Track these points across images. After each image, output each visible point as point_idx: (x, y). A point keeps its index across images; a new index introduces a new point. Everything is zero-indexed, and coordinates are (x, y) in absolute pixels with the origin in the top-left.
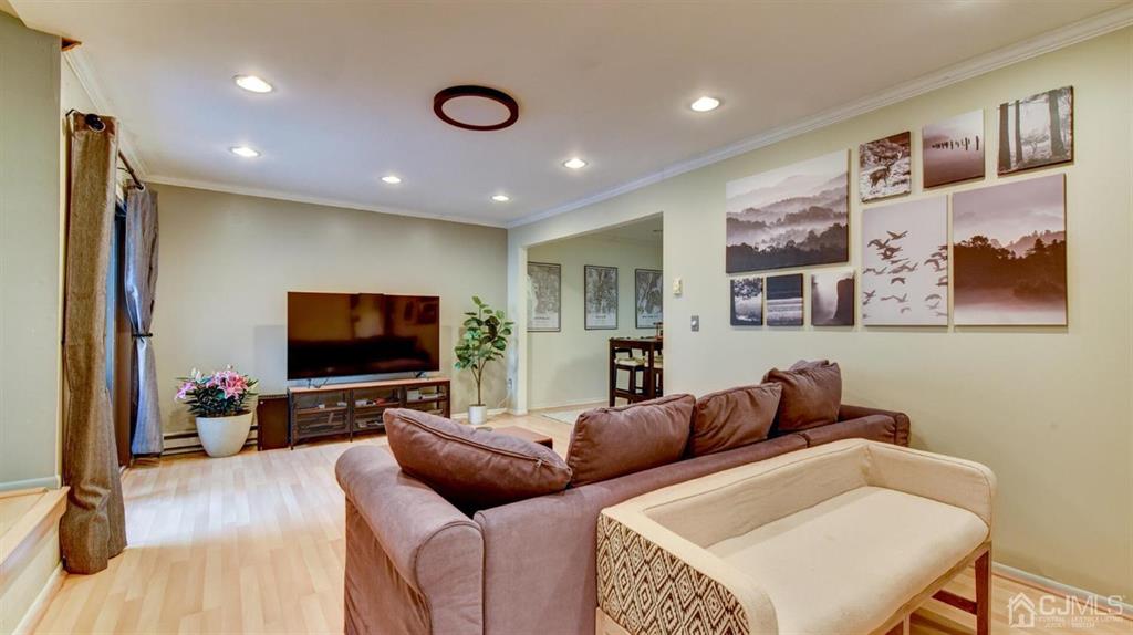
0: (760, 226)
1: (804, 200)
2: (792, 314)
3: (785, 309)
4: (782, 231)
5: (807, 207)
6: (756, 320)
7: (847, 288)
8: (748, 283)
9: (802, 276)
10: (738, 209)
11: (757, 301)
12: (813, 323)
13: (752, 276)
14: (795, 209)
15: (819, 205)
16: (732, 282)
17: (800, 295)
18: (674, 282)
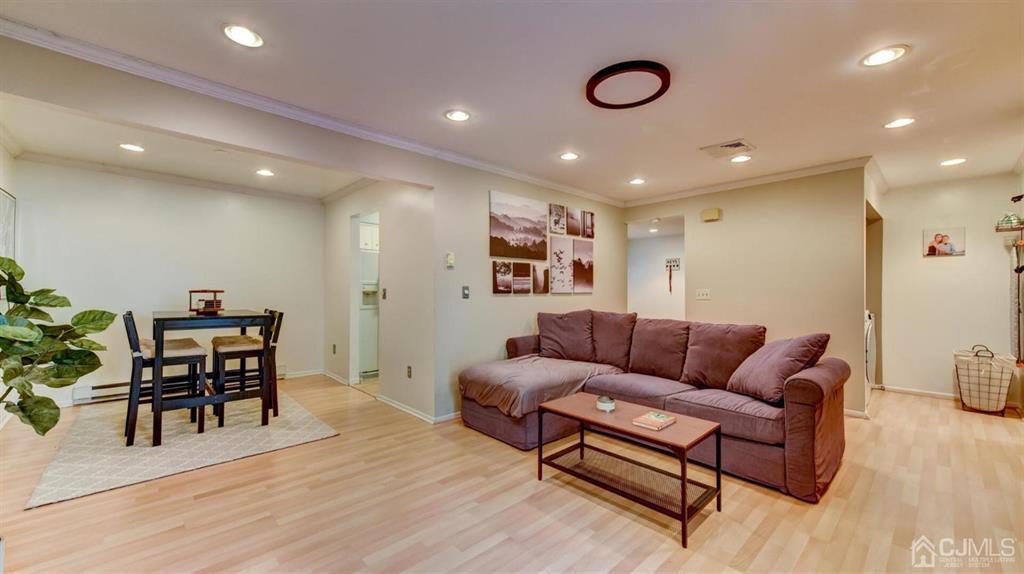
0: (510, 229)
1: (532, 222)
2: (526, 287)
3: (524, 284)
4: (522, 236)
5: (532, 226)
6: (508, 290)
7: (546, 273)
8: (504, 265)
9: (530, 264)
10: (498, 212)
11: (509, 277)
12: (534, 292)
13: (507, 261)
14: (528, 225)
15: (538, 227)
16: (494, 263)
17: (529, 276)
18: (448, 255)
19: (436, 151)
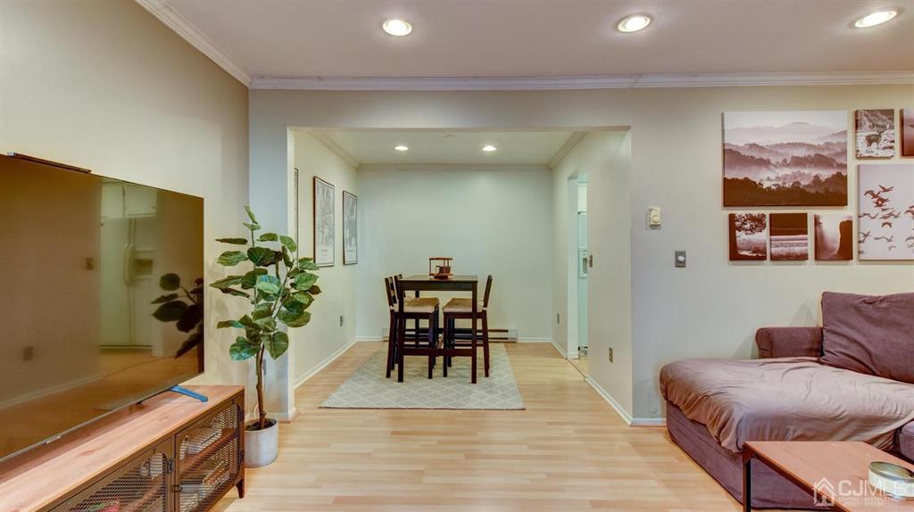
0: (765, 163)
1: (809, 146)
2: (797, 250)
3: (792, 245)
4: (788, 171)
5: (812, 153)
6: (759, 255)
7: (846, 228)
8: (752, 218)
9: (806, 214)
10: (738, 141)
11: (762, 236)
12: (816, 259)
13: (755, 212)
14: (801, 153)
15: (825, 153)
16: (732, 218)
17: (805, 233)
18: (651, 210)
19: (634, 80)
